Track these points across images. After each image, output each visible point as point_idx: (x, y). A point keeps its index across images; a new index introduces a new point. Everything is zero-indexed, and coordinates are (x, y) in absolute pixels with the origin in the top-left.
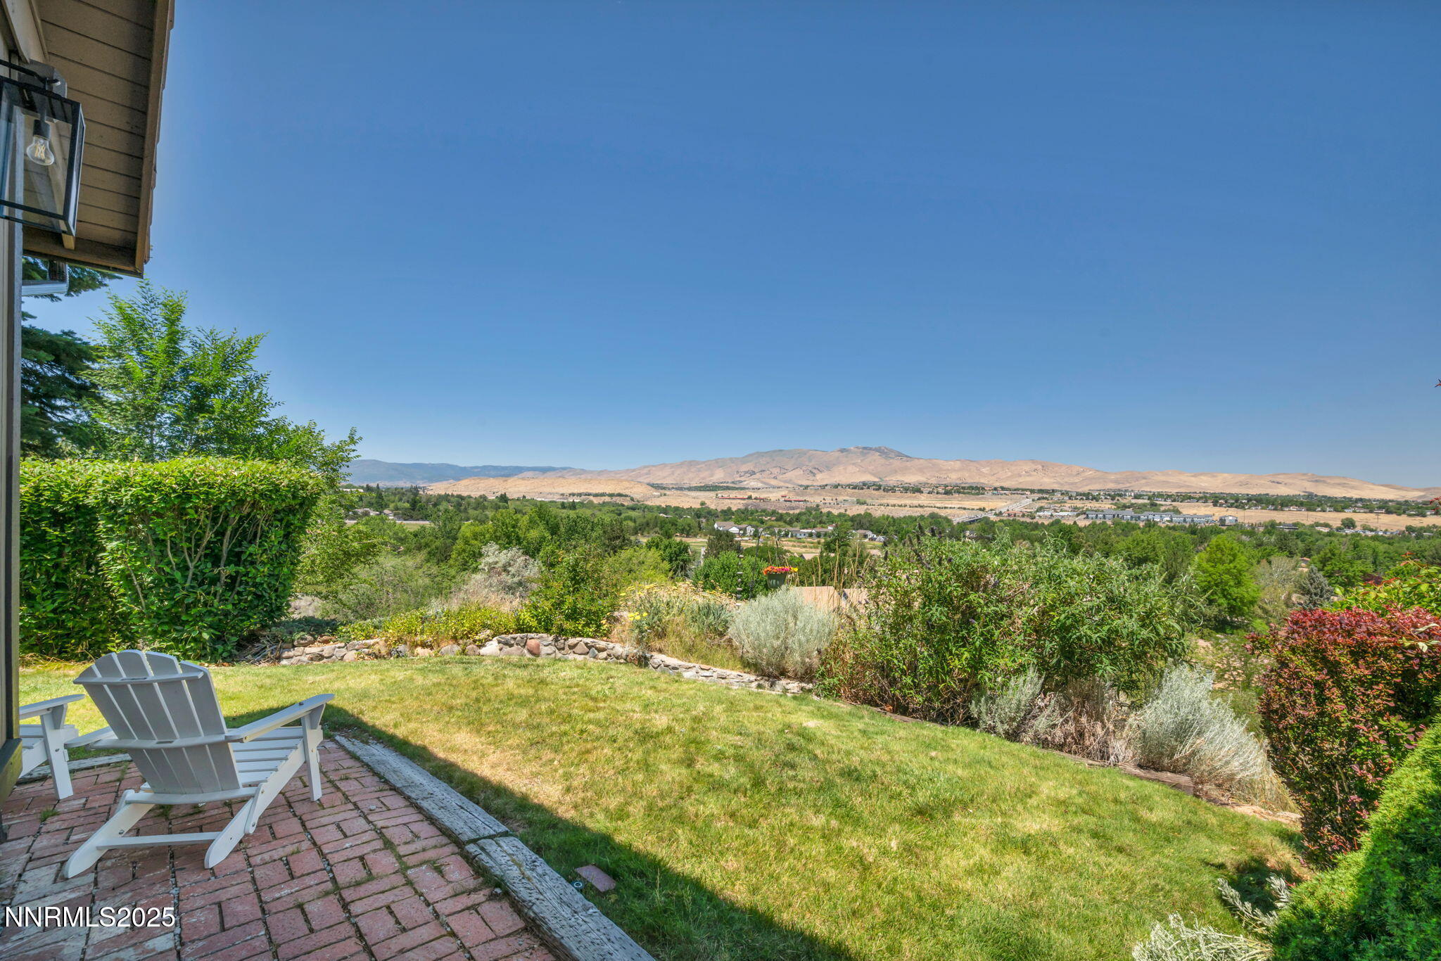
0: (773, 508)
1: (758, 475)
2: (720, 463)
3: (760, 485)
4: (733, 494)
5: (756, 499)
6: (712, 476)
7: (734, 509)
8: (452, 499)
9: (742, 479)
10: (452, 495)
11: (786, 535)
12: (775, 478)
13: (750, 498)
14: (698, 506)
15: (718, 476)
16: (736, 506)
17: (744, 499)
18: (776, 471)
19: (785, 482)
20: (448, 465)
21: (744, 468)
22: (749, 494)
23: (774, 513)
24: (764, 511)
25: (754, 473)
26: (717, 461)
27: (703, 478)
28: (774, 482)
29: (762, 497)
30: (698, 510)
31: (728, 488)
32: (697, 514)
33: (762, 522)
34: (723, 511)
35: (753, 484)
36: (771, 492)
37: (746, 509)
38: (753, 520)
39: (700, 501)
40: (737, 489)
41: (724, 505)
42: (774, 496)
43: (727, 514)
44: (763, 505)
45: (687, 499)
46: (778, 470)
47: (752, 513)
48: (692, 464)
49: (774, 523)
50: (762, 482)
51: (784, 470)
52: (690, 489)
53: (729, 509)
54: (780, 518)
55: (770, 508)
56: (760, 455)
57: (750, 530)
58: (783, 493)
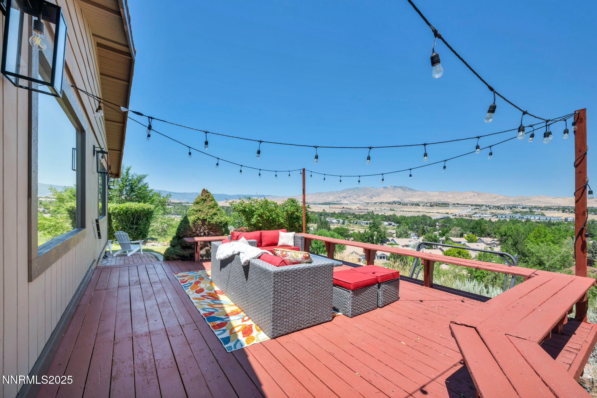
0: (353, 212)
1: (348, 198)
2: (332, 193)
3: (348, 202)
4: (337, 206)
5: (346, 208)
6: (328, 198)
7: (337, 212)
8: (225, 208)
9: (341, 200)
10: (225, 206)
11: (356, 223)
12: (355, 199)
13: (343, 208)
14: (322, 211)
15: (331, 199)
16: (337, 211)
17: (341, 208)
18: (355, 197)
19: (359, 201)
20: (224, 194)
21: (342, 195)
22: (343, 206)
23: (353, 214)
24: (349, 213)
25: (346, 197)
26: (330, 192)
27: (325, 200)
28: (354, 201)
29: (349, 207)
30: (321, 213)
31: (335, 204)
32: (321, 214)
33: (347, 218)
34: (332, 213)
35: (346, 202)
36: (352, 205)
37: (342, 213)
38: (343, 217)
39: (322, 209)
40: (338, 204)
41: (332, 211)
42: (354, 207)
43: (333, 215)
44: (349, 211)
45: (317, 208)
46: (356, 196)
47: (344, 214)
48: (320, 193)
49: (352, 218)
50: (349, 201)
51: (359, 196)
52: (319, 204)
53: (335, 212)
54: (355, 216)
55: (352, 212)
56: (348, 190)
57: (341, 221)
58: (358, 206)
